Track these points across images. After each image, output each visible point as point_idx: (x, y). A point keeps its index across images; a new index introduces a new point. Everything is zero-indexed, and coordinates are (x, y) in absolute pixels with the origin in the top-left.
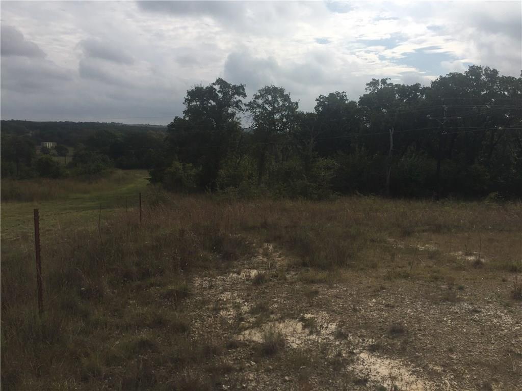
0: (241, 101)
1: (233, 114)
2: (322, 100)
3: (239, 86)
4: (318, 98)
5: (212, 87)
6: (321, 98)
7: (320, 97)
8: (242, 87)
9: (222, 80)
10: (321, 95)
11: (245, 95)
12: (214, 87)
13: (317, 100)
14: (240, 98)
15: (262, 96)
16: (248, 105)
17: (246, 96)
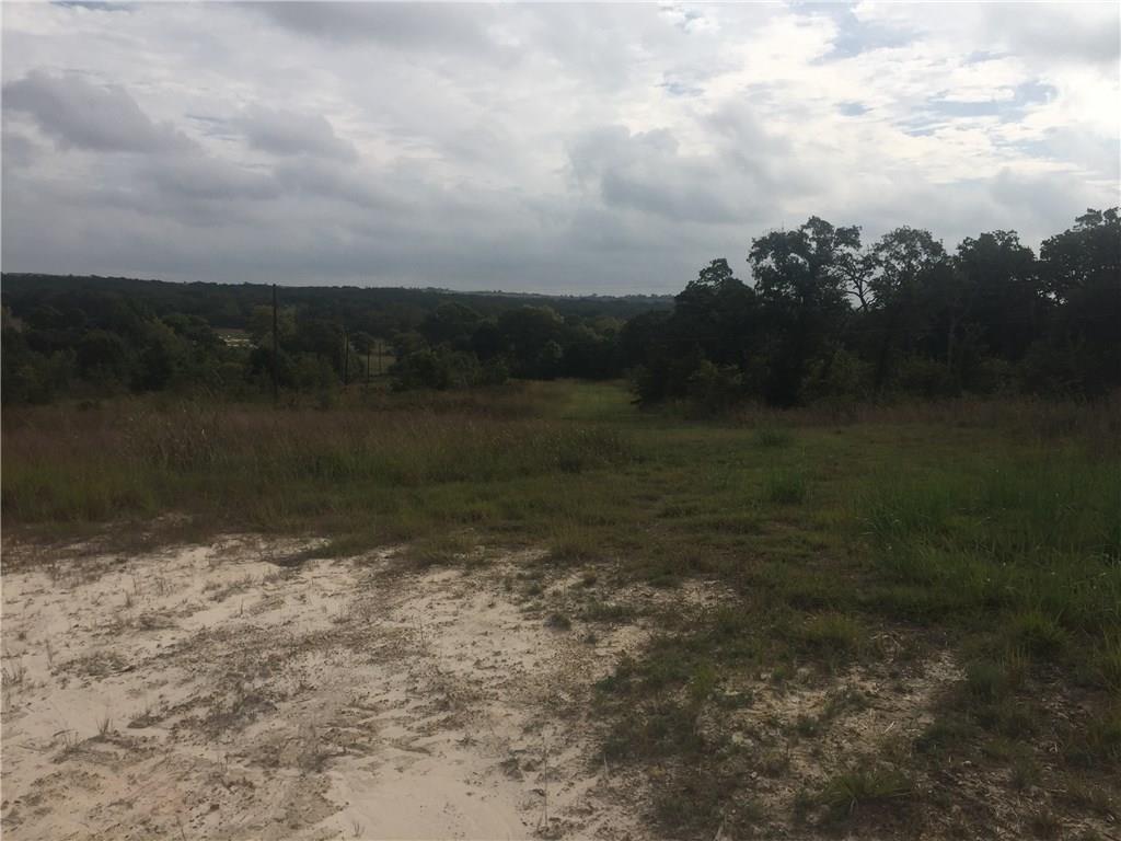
0: (851, 255)
1: (836, 280)
2: (969, 248)
3: (850, 230)
4: (961, 243)
5: (801, 232)
6: (968, 245)
7: (964, 241)
8: (855, 231)
9: (818, 220)
10: (968, 238)
11: (857, 245)
12: (806, 231)
13: (960, 247)
14: (850, 250)
15: (887, 246)
16: (862, 262)
17: (859, 246)
